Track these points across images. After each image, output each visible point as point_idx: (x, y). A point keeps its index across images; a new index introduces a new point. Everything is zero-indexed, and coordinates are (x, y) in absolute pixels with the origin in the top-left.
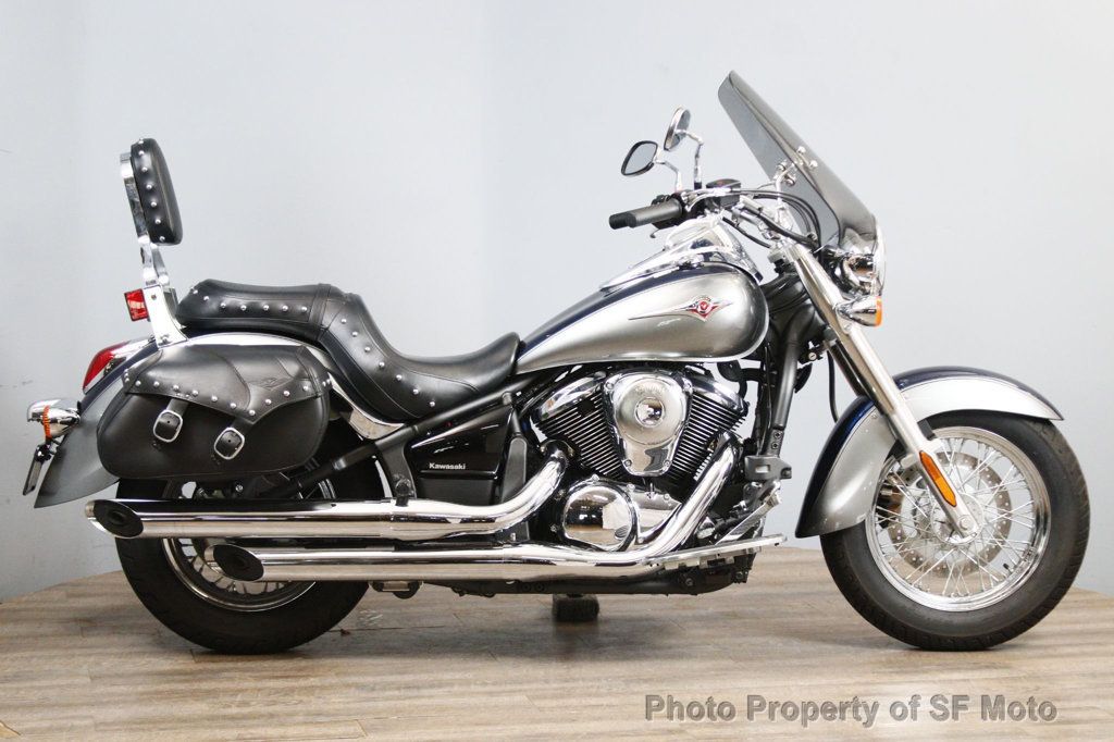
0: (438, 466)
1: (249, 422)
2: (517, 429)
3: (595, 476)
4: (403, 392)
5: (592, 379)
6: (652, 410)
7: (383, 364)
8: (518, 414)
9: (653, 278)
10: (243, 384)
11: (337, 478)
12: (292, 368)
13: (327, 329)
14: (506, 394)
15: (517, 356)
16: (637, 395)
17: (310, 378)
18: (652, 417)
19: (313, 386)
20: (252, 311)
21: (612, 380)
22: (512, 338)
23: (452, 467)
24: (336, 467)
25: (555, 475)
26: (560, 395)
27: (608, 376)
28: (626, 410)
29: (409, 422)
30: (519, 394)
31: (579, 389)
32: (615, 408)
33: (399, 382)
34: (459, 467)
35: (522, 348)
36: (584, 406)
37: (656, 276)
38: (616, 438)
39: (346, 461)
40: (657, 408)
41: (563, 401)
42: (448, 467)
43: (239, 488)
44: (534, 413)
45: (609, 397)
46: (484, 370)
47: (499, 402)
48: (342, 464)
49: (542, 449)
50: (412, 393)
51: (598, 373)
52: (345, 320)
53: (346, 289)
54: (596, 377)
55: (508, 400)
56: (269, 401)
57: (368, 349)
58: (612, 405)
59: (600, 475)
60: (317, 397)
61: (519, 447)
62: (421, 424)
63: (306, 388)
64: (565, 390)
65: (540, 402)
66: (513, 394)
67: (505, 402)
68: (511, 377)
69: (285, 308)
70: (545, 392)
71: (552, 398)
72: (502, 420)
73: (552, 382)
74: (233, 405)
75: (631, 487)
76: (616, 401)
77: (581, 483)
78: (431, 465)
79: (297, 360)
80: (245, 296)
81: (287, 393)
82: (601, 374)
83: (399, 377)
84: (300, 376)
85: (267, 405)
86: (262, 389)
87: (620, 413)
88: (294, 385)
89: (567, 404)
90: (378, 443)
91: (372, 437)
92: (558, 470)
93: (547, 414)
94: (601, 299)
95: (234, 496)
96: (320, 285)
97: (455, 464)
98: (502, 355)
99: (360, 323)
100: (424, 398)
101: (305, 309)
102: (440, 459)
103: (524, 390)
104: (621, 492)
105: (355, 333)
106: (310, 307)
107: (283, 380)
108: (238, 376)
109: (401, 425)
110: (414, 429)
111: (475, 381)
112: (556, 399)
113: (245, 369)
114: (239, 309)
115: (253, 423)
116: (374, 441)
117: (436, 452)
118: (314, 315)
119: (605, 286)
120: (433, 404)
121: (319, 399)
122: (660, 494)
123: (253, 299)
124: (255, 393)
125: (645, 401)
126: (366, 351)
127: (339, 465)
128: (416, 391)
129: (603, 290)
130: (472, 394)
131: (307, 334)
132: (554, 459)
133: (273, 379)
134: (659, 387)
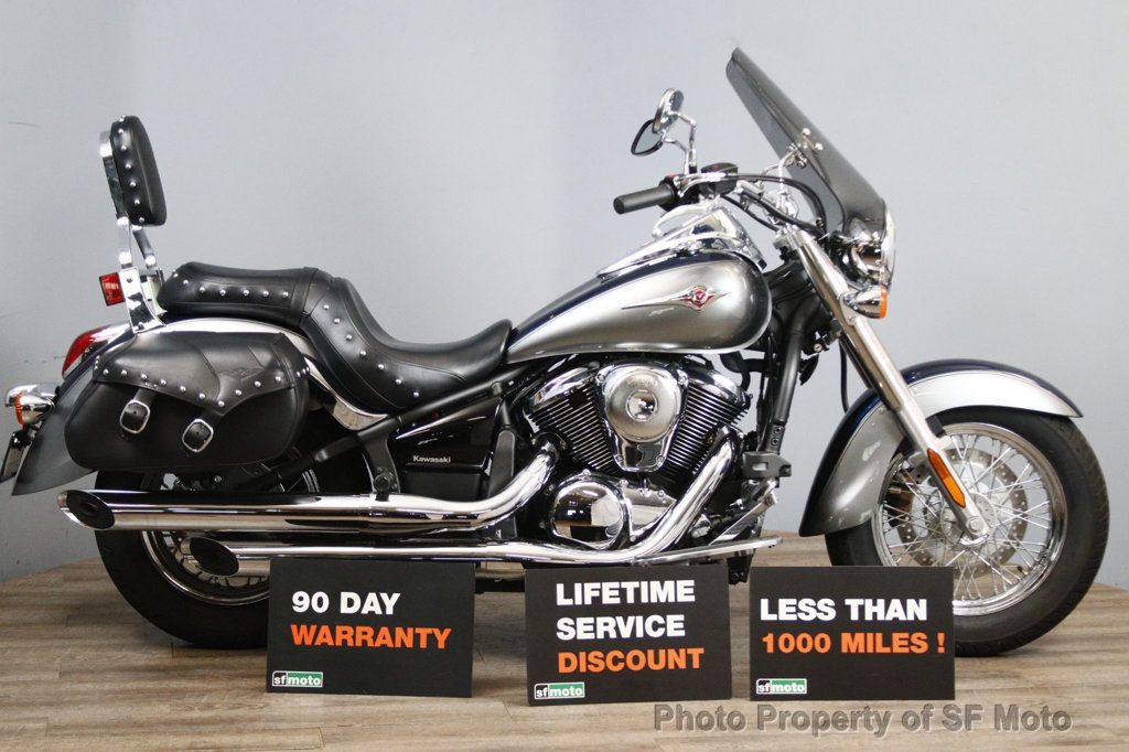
0: (422, 459)
1: (217, 413)
2: (507, 421)
3: (587, 472)
4: (386, 381)
5: (585, 370)
6: (644, 404)
7: (364, 353)
8: (508, 405)
9: (648, 266)
10: (213, 374)
11: (319, 468)
12: (264, 357)
13: (309, 315)
14: (496, 384)
15: (507, 346)
16: (630, 388)
17: (283, 369)
18: (645, 411)
19: (286, 377)
20: (233, 296)
21: (603, 372)
22: (504, 325)
23: (437, 460)
24: (317, 458)
25: (545, 468)
26: (553, 385)
27: (602, 367)
28: (617, 402)
29: (393, 413)
30: (511, 383)
31: (572, 380)
32: (607, 400)
33: (381, 371)
34: (445, 460)
35: (514, 335)
36: (576, 397)
37: (652, 263)
38: (607, 432)
39: (328, 452)
40: (651, 402)
41: (554, 392)
42: (433, 460)
43: (218, 479)
44: (525, 404)
45: (601, 388)
46: (472, 360)
47: (489, 392)
48: (324, 455)
49: (534, 441)
50: (394, 382)
51: (592, 364)
52: (327, 307)
53: (334, 271)
54: (590, 368)
55: (499, 390)
56: (238, 392)
57: (350, 337)
58: (603, 397)
59: (592, 469)
60: (290, 388)
61: (507, 440)
62: (406, 415)
63: (278, 378)
64: (558, 380)
65: (532, 392)
66: (505, 384)
67: (495, 393)
68: (501, 366)
69: (266, 293)
70: (537, 383)
71: (543, 388)
72: (490, 412)
73: (545, 372)
74: (202, 396)
75: (624, 482)
76: (607, 393)
77: (572, 478)
78: (415, 458)
79: (269, 349)
80: (225, 280)
81: (258, 383)
82: (594, 364)
83: (381, 366)
84: (272, 367)
85: (237, 396)
86: (232, 380)
87: (611, 405)
88: (266, 375)
89: (558, 396)
90: (360, 434)
91: (352, 428)
92: (547, 464)
93: (538, 405)
94: (598, 284)
95: (213, 487)
96: (306, 268)
97: (440, 456)
98: (492, 344)
99: (343, 310)
100: (408, 388)
101: (286, 294)
102: (424, 451)
103: (516, 379)
104: (612, 488)
105: (337, 320)
106: (291, 293)
107: (254, 371)
108: (208, 364)
109: (385, 416)
110: (397, 420)
111: (461, 371)
112: (548, 389)
113: (214, 357)
114: (219, 294)
115: (222, 415)
116: (356, 432)
117: (420, 443)
118: (297, 301)
119: (602, 272)
120: (416, 394)
121: (293, 390)
122: (654, 490)
123: (233, 283)
124: (225, 383)
125: (637, 395)
126: (348, 339)
127: (320, 457)
128: (399, 381)
129: (600, 276)
130: (458, 384)
131: (289, 320)
132: (544, 452)
133: (243, 369)
134: (651, 380)
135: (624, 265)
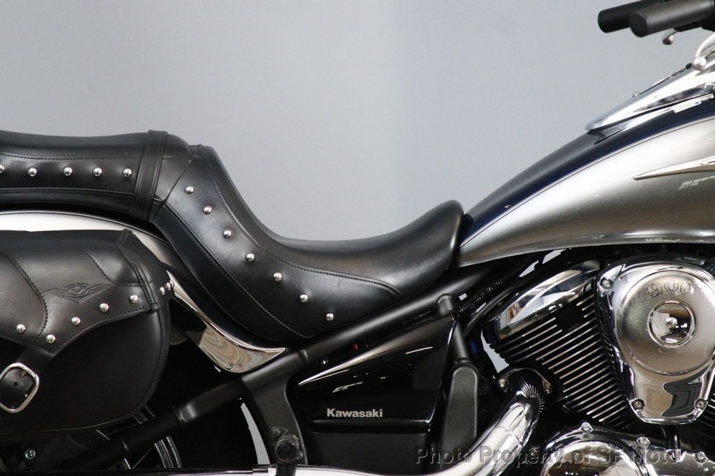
0: (340, 414)
1: (46, 353)
2: (463, 353)
3: (586, 426)
4: (285, 297)
5: (577, 273)
6: (675, 321)
7: (251, 256)
8: (463, 329)
9: (672, 113)
10: (35, 295)
11: (183, 434)
12: (112, 267)
13: (164, 202)
14: (443, 297)
15: (460, 240)
16: (651, 297)
17: (140, 282)
18: (676, 332)
19: (145, 295)
20: (47, 177)
21: (610, 274)
22: (450, 210)
23: (362, 414)
24: (182, 417)
25: (524, 424)
26: (529, 298)
27: (604, 268)
28: (634, 319)
29: (293, 345)
30: (463, 297)
31: (557, 289)
32: (616, 318)
33: (279, 284)
34: (374, 414)
35: (469, 225)
36: (565, 314)
37: (678, 108)
38: (618, 364)
39: (197, 407)
40: (683, 318)
41: (531, 308)
42: (356, 414)
43: (30, 454)
44: (488, 326)
45: (607, 300)
46: (409, 262)
47: (433, 309)
48: (191, 411)
49: (502, 382)
50: (299, 300)
51: (588, 263)
52: (190, 189)
53: (191, 138)
54: (584, 269)
55: (447, 307)
56: (76, 320)
57: (228, 233)
58: (611, 313)
59: (594, 423)
60: (151, 311)
61: (465, 382)
62: (314, 348)
63: (135, 298)
64: (537, 290)
65: (498, 309)
66: (454, 298)
67: (443, 311)
68: (450, 271)
69: (98, 170)
70: (504, 294)
71: (516, 303)
72: (439, 340)
73: (515, 277)
74: (20, 327)
75: (644, 441)
76: (617, 306)
77: (565, 437)
78: (330, 412)
79: (119, 255)
80: (34, 153)
81: (104, 306)
82: (591, 264)
83: (278, 275)
84: (125, 280)
85: (74, 325)
86: (64, 301)
87: (624, 325)
88: (116, 293)
89: (540, 312)
90: (246, 379)
91: (235, 370)
92: (527, 416)
93: (508, 329)
94: (591, 146)
95: (22, 466)
96: (151, 133)
97: (366, 408)
98: (436, 237)
99: (215, 193)
100: (318, 306)
101: (128, 171)
102: (343, 401)
103: (470, 291)
104: (629, 450)
105: (208, 209)
106: (136, 169)
107: (98, 287)
108: (27, 280)
109: (281, 350)
110: (301, 356)
111: (394, 279)
112: (523, 304)
113: (37, 270)
114: (25, 175)
115: (53, 355)
116: (239, 376)
117: (337, 390)
118: (144, 182)
119: (596, 126)
120: (331, 316)
121: (155, 315)
122: (689, 451)
123: (47, 158)
124: (54, 306)
125: (663, 307)
126: (225, 237)
127: (186, 414)
128: (304, 297)
129: (593, 132)
130: (390, 299)
131: (133, 211)
132: (521, 399)
133: (82, 285)
134: (684, 284)
135: (630, 114)
